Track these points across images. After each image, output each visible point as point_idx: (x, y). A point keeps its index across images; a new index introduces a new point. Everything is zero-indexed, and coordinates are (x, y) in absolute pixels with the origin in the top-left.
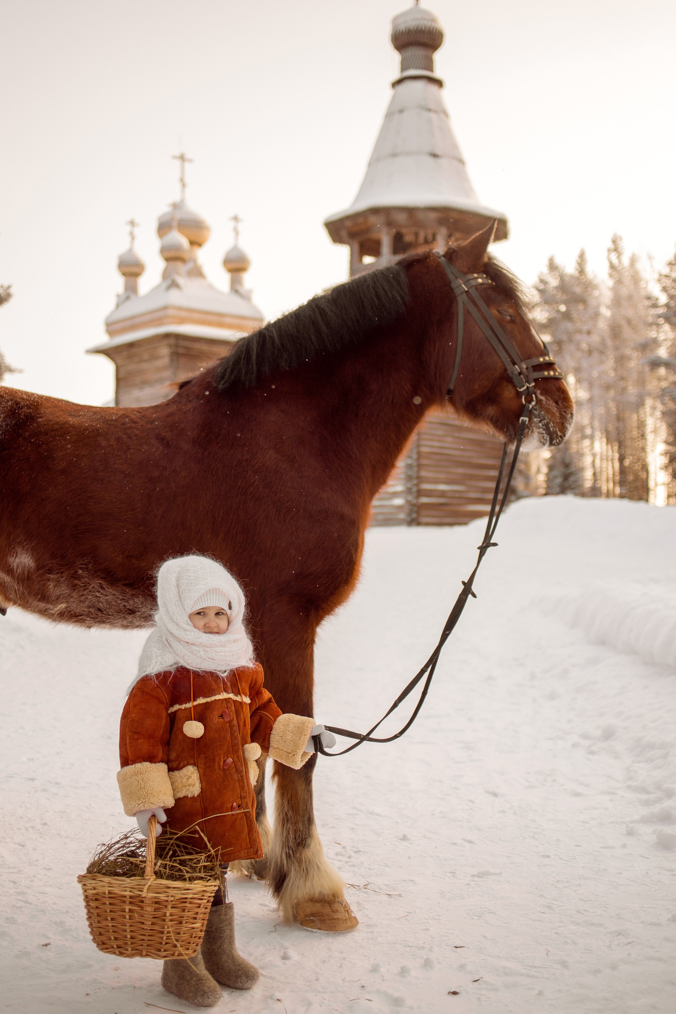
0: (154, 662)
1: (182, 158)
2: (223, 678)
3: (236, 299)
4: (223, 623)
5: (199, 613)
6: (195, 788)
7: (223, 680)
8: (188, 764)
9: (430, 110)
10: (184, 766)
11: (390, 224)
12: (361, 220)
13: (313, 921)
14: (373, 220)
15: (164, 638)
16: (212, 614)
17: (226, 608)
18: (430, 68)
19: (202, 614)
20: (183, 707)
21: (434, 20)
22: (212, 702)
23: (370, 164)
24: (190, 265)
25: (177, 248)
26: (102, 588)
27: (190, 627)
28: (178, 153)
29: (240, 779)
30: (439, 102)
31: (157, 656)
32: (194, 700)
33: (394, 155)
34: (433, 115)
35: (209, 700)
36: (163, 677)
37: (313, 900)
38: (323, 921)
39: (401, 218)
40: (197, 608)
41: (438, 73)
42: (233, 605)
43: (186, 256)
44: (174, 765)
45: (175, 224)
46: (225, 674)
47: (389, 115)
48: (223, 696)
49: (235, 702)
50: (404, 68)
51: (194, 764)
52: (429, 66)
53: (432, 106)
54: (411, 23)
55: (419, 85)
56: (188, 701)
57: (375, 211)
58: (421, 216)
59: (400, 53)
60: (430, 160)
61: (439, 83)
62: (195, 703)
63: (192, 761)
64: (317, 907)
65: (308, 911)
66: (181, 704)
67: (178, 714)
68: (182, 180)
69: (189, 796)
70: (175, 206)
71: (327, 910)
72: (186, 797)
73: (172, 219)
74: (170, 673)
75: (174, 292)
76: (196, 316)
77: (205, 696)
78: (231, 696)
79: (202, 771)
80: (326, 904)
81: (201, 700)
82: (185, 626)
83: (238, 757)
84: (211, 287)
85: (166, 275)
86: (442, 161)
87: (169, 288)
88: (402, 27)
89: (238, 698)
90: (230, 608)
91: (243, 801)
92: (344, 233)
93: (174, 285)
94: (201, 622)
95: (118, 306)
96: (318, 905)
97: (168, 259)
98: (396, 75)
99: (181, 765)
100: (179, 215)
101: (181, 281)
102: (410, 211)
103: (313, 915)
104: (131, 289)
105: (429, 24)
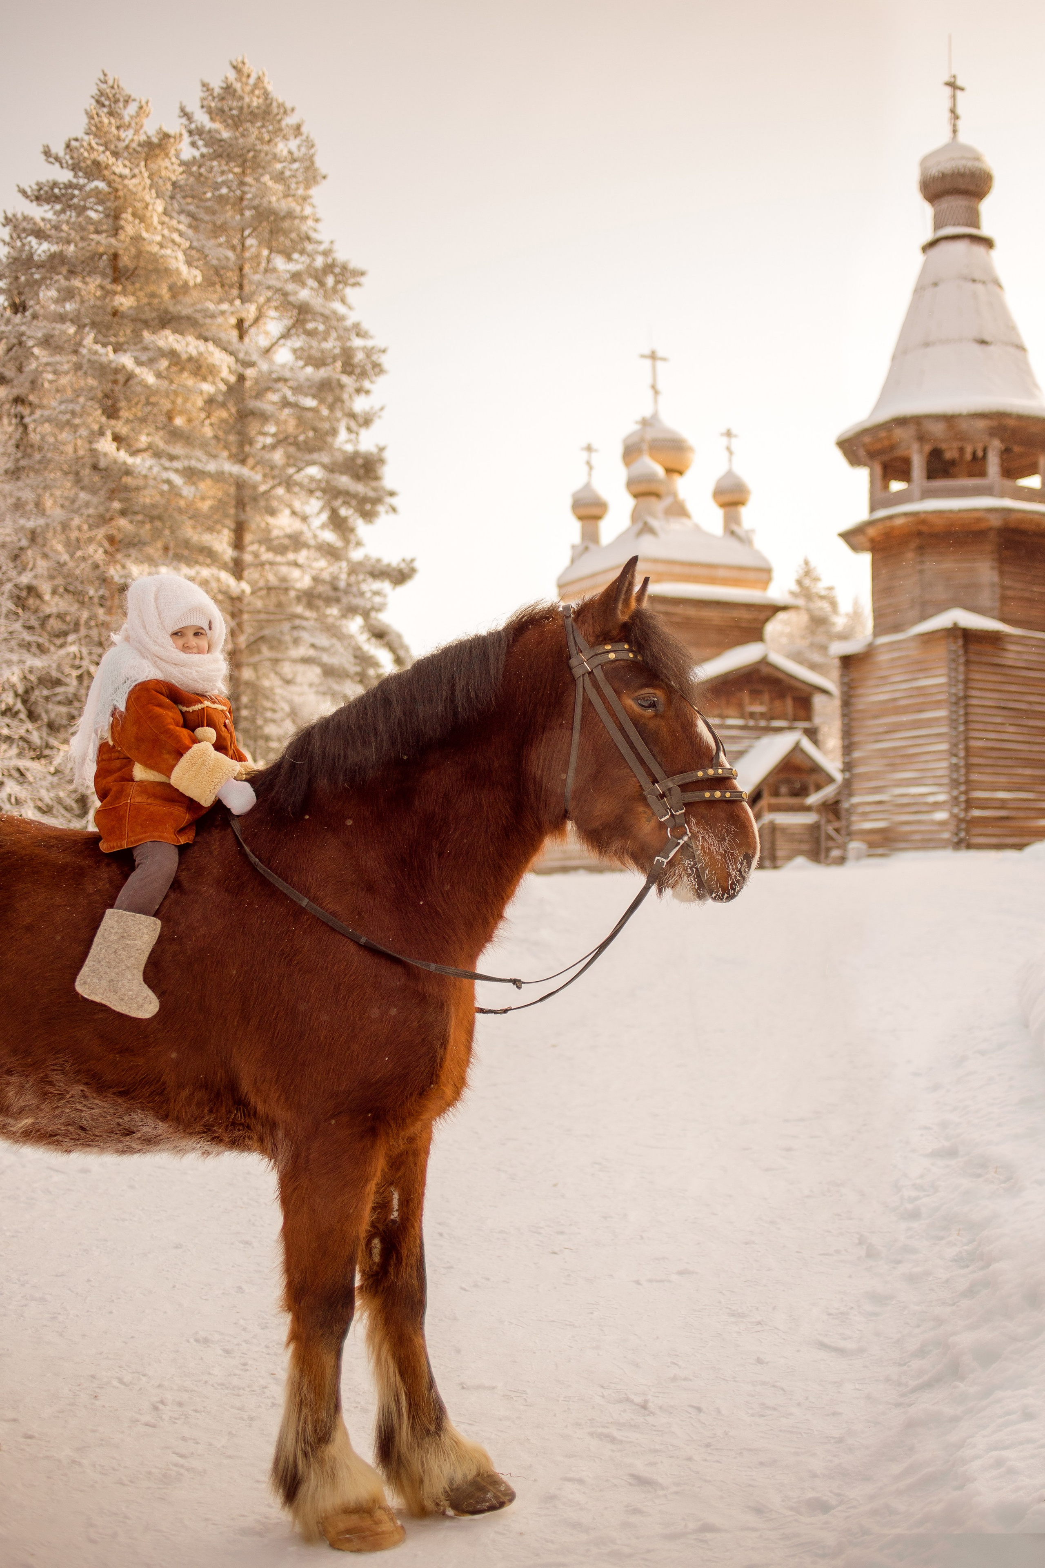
1: (653, 356)
3: (733, 543)
9: (974, 281)
11: (921, 438)
12: (883, 434)
14: (900, 433)
18: (976, 224)
21: (978, 159)
23: (894, 358)
24: (667, 502)
25: (650, 478)
28: (647, 352)
30: (988, 269)
33: (927, 344)
34: (979, 287)
39: (938, 429)
41: (986, 230)
43: (662, 489)
45: (645, 447)
47: (919, 290)
50: (937, 226)
52: (974, 220)
53: (977, 276)
54: (947, 165)
55: (961, 247)
57: (901, 421)
58: (964, 426)
59: (933, 206)
60: (977, 348)
61: (988, 243)
68: (653, 387)
70: (645, 423)
73: (642, 440)
75: (647, 539)
76: (677, 569)
84: (697, 528)
85: (635, 516)
86: (991, 348)
87: (640, 533)
88: (934, 171)
92: (862, 453)
93: (647, 529)
95: (573, 561)
97: (636, 496)
98: (928, 235)
100: (650, 434)
101: (654, 523)
102: (949, 419)
104: (590, 537)
105: (970, 164)
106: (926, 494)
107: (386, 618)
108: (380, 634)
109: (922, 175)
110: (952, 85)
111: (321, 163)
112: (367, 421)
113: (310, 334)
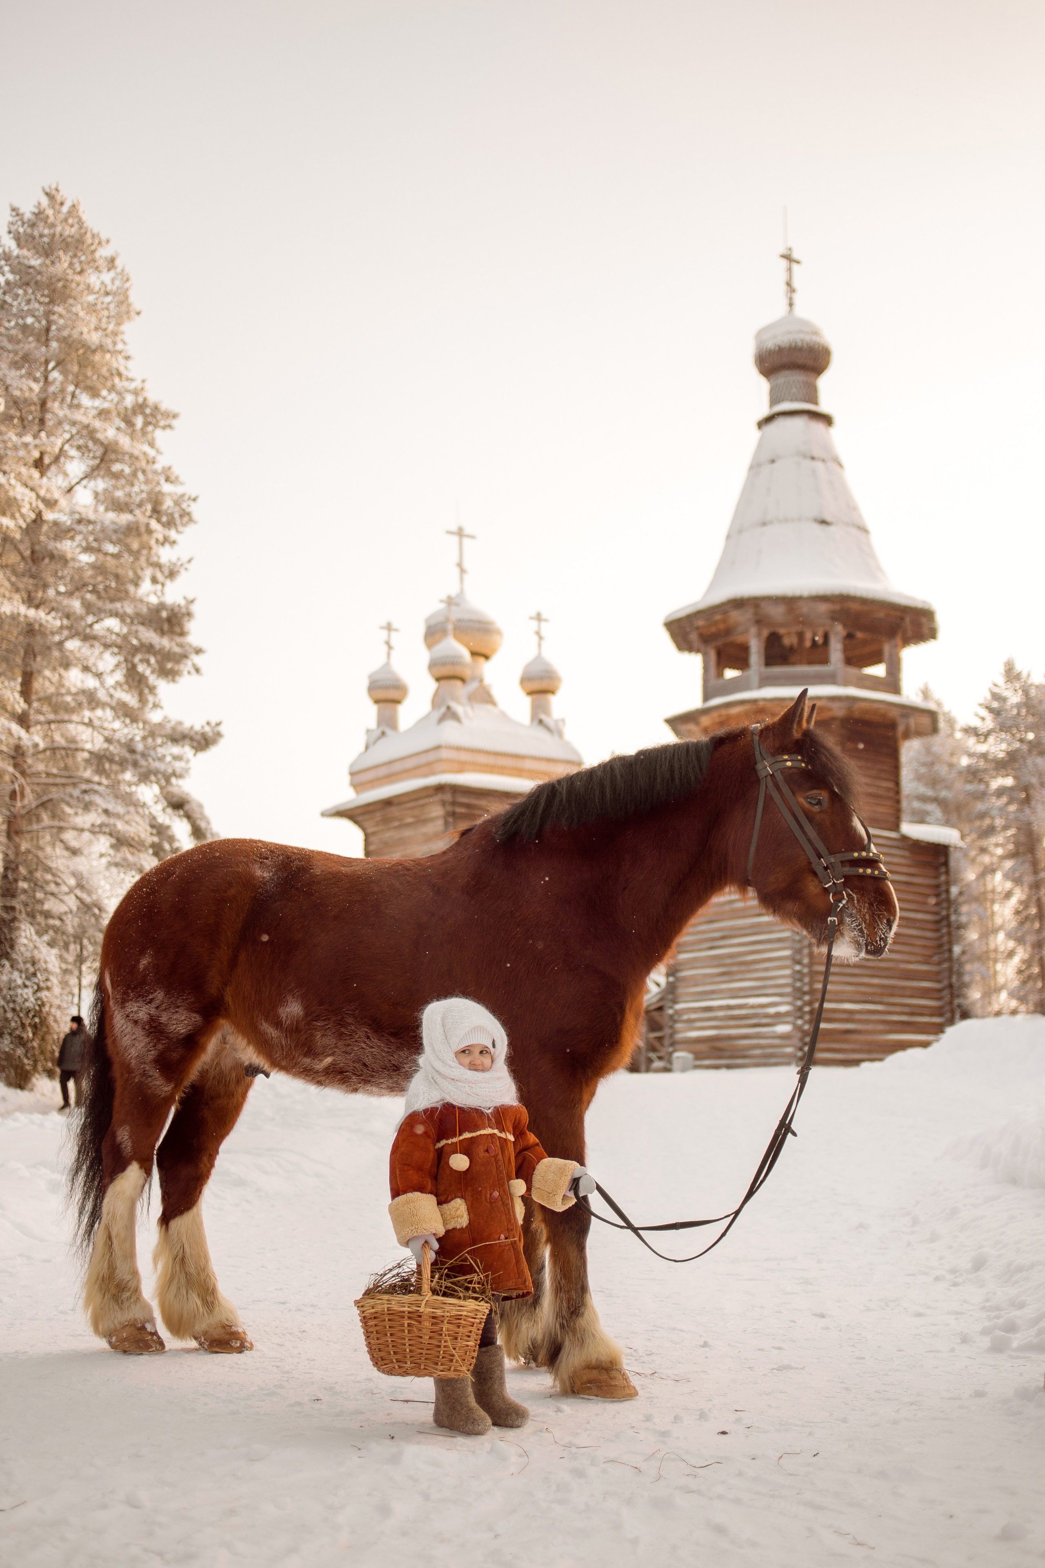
0: (421, 1098)
1: (460, 533)
2: (488, 1114)
3: (541, 733)
4: (487, 1061)
5: (464, 1051)
6: (463, 1219)
7: (488, 1116)
8: (456, 1197)
9: (813, 458)
10: (452, 1199)
11: (759, 622)
12: (718, 617)
13: (590, 1388)
14: (736, 616)
15: (430, 1076)
16: (477, 1051)
17: (490, 1046)
18: (814, 400)
19: (467, 1052)
20: (449, 1142)
21: (816, 333)
22: (477, 1136)
23: (728, 537)
24: (473, 686)
25: (454, 661)
26: (368, 1038)
27: (455, 1064)
28: (454, 528)
29: (507, 1212)
30: (827, 447)
31: (424, 1093)
32: (460, 1135)
33: (764, 524)
34: (818, 465)
35: (474, 1134)
36: (430, 1112)
37: (589, 1367)
38: (600, 1388)
39: (777, 613)
40: (462, 1046)
41: (824, 407)
42: (496, 1043)
43: (467, 673)
44: (443, 1198)
45: (450, 627)
46: (490, 1111)
47: (755, 467)
48: (488, 1131)
49: (500, 1138)
50: (774, 401)
51: (462, 1197)
52: (813, 397)
53: (816, 454)
54: (783, 339)
55: (799, 422)
56: (454, 1135)
57: (738, 603)
58: (805, 609)
59: (769, 380)
60: (817, 528)
61: (827, 420)
62: (461, 1138)
63: (460, 1194)
64: (595, 1374)
65: (585, 1378)
66: (447, 1139)
67: (445, 1148)
68: (460, 565)
69: (458, 1227)
70: (450, 602)
71: (604, 1377)
72: (454, 1229)
73: (447, 620)
74: (437, 1108)
75: (450, 725)
76: (482, 759)
77: (470, 1131)
78: (496, 1131)
79: (469, 1203)
80: (603, 1371)
81: (467, 1135)
82: (451, 1063)
83: (504, 1191)
84: (504, 716)
85: (436, 702)
86: (832, 529)
87: (441, 720)
88: (770, 344)
89: (503, 1135)
90: (494, 1046)
91: (510, 1233)
92: (694, 637)
93: (450, 715)
94: (467, 1060)
95: (368, 746)
96: (595, 1372)
97: (438, 679)
98: (765, 411)
99: (449, 1198)
100: (455, 614)
101: (459, 709)
102: (789, 602)
103: (590, 1382)
104: (387, 722)
105: (808, 338)
106: (765, 682)
107: (186, 786)
108: (178, 805)
109: (757, 349)
110: (788, 257)
111: (136, 299)
112: (172, 574)
113: (116, 476)
